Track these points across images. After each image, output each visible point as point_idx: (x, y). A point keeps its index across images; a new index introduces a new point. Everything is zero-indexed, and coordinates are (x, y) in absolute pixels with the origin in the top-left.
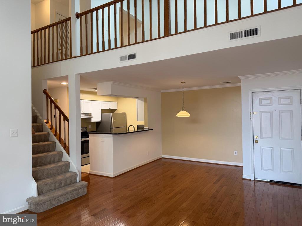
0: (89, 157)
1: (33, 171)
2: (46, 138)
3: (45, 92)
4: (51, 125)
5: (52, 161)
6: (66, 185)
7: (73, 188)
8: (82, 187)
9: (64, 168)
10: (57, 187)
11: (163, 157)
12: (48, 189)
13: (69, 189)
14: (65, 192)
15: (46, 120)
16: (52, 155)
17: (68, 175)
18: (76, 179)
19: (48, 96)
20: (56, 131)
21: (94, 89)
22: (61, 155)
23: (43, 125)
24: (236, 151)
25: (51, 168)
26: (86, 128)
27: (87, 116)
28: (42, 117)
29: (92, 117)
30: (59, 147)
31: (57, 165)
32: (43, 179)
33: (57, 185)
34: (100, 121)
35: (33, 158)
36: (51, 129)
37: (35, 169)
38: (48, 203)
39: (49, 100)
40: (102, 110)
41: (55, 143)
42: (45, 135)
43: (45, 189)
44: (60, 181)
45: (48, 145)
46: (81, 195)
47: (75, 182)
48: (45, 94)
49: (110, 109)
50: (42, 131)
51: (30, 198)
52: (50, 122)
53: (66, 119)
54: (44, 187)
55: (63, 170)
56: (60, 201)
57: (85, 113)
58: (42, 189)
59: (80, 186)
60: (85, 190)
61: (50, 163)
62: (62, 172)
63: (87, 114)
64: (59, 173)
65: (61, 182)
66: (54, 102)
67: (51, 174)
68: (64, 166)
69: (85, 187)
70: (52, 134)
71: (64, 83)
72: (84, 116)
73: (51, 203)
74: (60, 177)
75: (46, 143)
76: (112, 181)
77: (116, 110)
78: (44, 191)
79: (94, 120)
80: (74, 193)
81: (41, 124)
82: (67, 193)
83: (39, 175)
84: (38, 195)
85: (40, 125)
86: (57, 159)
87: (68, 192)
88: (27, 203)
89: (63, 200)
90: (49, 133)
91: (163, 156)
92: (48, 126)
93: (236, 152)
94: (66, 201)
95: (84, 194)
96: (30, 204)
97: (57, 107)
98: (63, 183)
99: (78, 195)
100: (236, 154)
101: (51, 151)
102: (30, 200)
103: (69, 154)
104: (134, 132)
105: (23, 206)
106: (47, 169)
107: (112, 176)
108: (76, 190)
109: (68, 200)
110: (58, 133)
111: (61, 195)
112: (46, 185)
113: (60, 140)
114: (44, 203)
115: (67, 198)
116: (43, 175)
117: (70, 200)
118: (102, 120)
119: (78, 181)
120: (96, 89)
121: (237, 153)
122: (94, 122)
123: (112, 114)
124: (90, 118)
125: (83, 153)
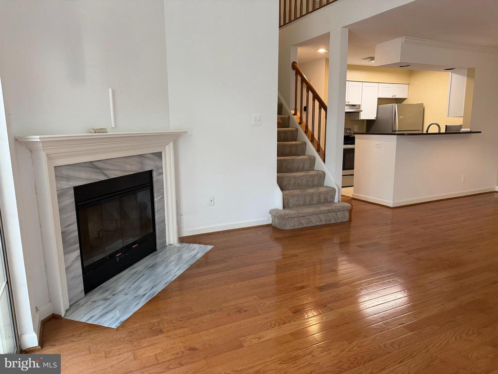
0: (353, 175)
1: (278, 177)
2: (294, 136)
3: (294, 66)
4: (301, 118)
5: (300, 168)
6: (319, 203)
7: (329, 208)
8: (343, 209)
9: (316, 179)
10: (307, 203)
11: (496, 190)
12: (295, 203)
13: (324, 208)
14: (319, 210)
15: (294, 111)
16: (301, 159)
17: (322, 189)
18: (333, 197)
19: (298, 73)
20: (307, 126)
21: (369, 58)
22: (312, 160)
23: (289, 117)
25: (300, 176)
26: (350, 129)
27: (353, 109)
28: (289, 105)
29: (362, 111)
30: (311, 149)
31: (308, 174)
32: (289, 190)
33: (308, 199)
34: (373, 118)
35: (278, 160)
36: (300, 123)
37: (281, 174)
38: (295, 219)
39: (299, 78)
40: (379, 99)
41: (305, 143)
42: (292, 131)
43: (292, 202)
44: (312, 195)
45: (296, 146)
46: (339, 221)
47: (332, 202)
48: (294, 69)
49: (394, 97)
50: (288, 127)
51: (274, 210)
52: (299, 114)
53: (322, 105)
54: (290, 199)
55: (316, 182)
56: (311, 222)
57: (349, 104)
58: (288, 202)
59: (338, 208)
60: (347, 214)
61: (298, 170)
62: (314, 185)
63: (352, 105)
64: (309, 185)
65: (313, 197)
66: (306, 80)
67: (299, 184)
68: (317, 176)
69: (347, 210)
70: (301, 131)
71: (322, 51)
72: (348, 109)
73: (299, 221)
74: (311, 191)
75: (294, 143)
76: (389, 213)
77: (405, 99)
78: (290, 205)
79: (363, 116)
80: (330, 215)
81: (287, 116)
82: (321, 213)
83: (285, 183)
84: (284, 208)
85: (285, 118)
86: (307, 166)
87: (321, 211)
88: (271, 216)
89: (315, 221)
90: (297, 130)
92: (296, 119)
94: (318, 224)
95: (345, 220)
96: (274, 216)
97: (310, 88)
98: (316, 199)
99: (335, 220)
101: (300, 155)
102: (274, 213)
103: (324, 161)
104: (439, 133)
105: (266, 218)
106: (294, 177)
107: (391, 206)
108: (333, 211)
109: (322, 223)
110: (310, 131)
111: (313, 214)
112: (293, 196)
113: (312, 140)
114: (290, 218)
115: (321, 220)
116: (289, 184)
117: (324, 223)
118: (379, 116)
119: (336, 200)
120: (372, 59)
122: (364, 120)
123: (396, 105)
124: (357, 113)
125: (345, 168)
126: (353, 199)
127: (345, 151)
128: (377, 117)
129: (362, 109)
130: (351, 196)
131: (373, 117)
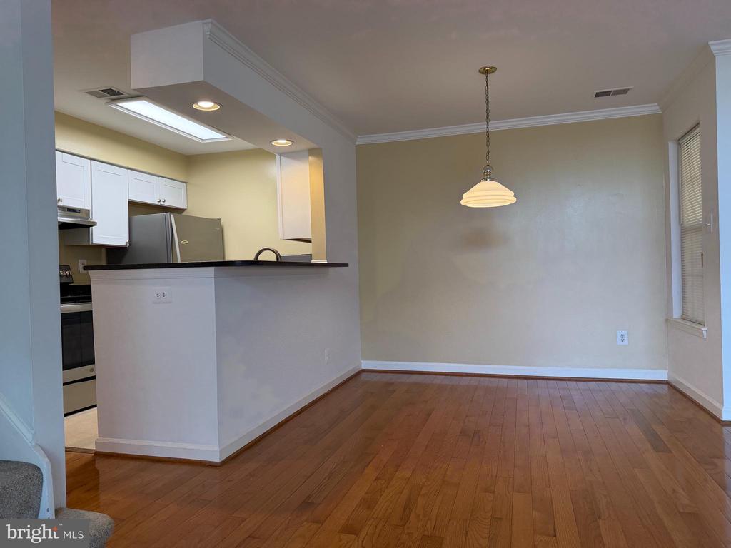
11: (363, 367)
24: (625, 333)
27: (73, 217)
29: (95, 224)
34: (122, 243)
40: (130, 202)
49: (161, 203)
57: (61, 203)
63: (71, 210)
72: (62, 216)
77: (183, 210)
79: (101, 236)
91: (366, 365)
93: (622, 336)
100: (623, 340)
107: (217, 459)
118: (134, 240)
119: (46, 514)
121: (625, 338)
123: (172, 216)
124: (85, 227)
125: (69, 363)
126: (98, 455)
127: (67, 319)
128: (130, 242)
129: (94, 220)
130: (93, 447)
131: (121, 239)
